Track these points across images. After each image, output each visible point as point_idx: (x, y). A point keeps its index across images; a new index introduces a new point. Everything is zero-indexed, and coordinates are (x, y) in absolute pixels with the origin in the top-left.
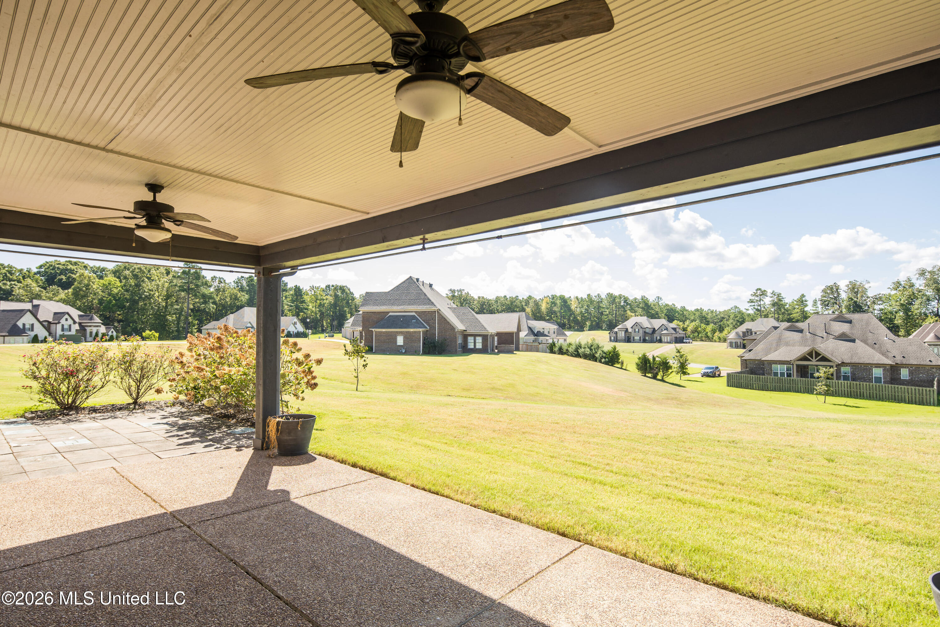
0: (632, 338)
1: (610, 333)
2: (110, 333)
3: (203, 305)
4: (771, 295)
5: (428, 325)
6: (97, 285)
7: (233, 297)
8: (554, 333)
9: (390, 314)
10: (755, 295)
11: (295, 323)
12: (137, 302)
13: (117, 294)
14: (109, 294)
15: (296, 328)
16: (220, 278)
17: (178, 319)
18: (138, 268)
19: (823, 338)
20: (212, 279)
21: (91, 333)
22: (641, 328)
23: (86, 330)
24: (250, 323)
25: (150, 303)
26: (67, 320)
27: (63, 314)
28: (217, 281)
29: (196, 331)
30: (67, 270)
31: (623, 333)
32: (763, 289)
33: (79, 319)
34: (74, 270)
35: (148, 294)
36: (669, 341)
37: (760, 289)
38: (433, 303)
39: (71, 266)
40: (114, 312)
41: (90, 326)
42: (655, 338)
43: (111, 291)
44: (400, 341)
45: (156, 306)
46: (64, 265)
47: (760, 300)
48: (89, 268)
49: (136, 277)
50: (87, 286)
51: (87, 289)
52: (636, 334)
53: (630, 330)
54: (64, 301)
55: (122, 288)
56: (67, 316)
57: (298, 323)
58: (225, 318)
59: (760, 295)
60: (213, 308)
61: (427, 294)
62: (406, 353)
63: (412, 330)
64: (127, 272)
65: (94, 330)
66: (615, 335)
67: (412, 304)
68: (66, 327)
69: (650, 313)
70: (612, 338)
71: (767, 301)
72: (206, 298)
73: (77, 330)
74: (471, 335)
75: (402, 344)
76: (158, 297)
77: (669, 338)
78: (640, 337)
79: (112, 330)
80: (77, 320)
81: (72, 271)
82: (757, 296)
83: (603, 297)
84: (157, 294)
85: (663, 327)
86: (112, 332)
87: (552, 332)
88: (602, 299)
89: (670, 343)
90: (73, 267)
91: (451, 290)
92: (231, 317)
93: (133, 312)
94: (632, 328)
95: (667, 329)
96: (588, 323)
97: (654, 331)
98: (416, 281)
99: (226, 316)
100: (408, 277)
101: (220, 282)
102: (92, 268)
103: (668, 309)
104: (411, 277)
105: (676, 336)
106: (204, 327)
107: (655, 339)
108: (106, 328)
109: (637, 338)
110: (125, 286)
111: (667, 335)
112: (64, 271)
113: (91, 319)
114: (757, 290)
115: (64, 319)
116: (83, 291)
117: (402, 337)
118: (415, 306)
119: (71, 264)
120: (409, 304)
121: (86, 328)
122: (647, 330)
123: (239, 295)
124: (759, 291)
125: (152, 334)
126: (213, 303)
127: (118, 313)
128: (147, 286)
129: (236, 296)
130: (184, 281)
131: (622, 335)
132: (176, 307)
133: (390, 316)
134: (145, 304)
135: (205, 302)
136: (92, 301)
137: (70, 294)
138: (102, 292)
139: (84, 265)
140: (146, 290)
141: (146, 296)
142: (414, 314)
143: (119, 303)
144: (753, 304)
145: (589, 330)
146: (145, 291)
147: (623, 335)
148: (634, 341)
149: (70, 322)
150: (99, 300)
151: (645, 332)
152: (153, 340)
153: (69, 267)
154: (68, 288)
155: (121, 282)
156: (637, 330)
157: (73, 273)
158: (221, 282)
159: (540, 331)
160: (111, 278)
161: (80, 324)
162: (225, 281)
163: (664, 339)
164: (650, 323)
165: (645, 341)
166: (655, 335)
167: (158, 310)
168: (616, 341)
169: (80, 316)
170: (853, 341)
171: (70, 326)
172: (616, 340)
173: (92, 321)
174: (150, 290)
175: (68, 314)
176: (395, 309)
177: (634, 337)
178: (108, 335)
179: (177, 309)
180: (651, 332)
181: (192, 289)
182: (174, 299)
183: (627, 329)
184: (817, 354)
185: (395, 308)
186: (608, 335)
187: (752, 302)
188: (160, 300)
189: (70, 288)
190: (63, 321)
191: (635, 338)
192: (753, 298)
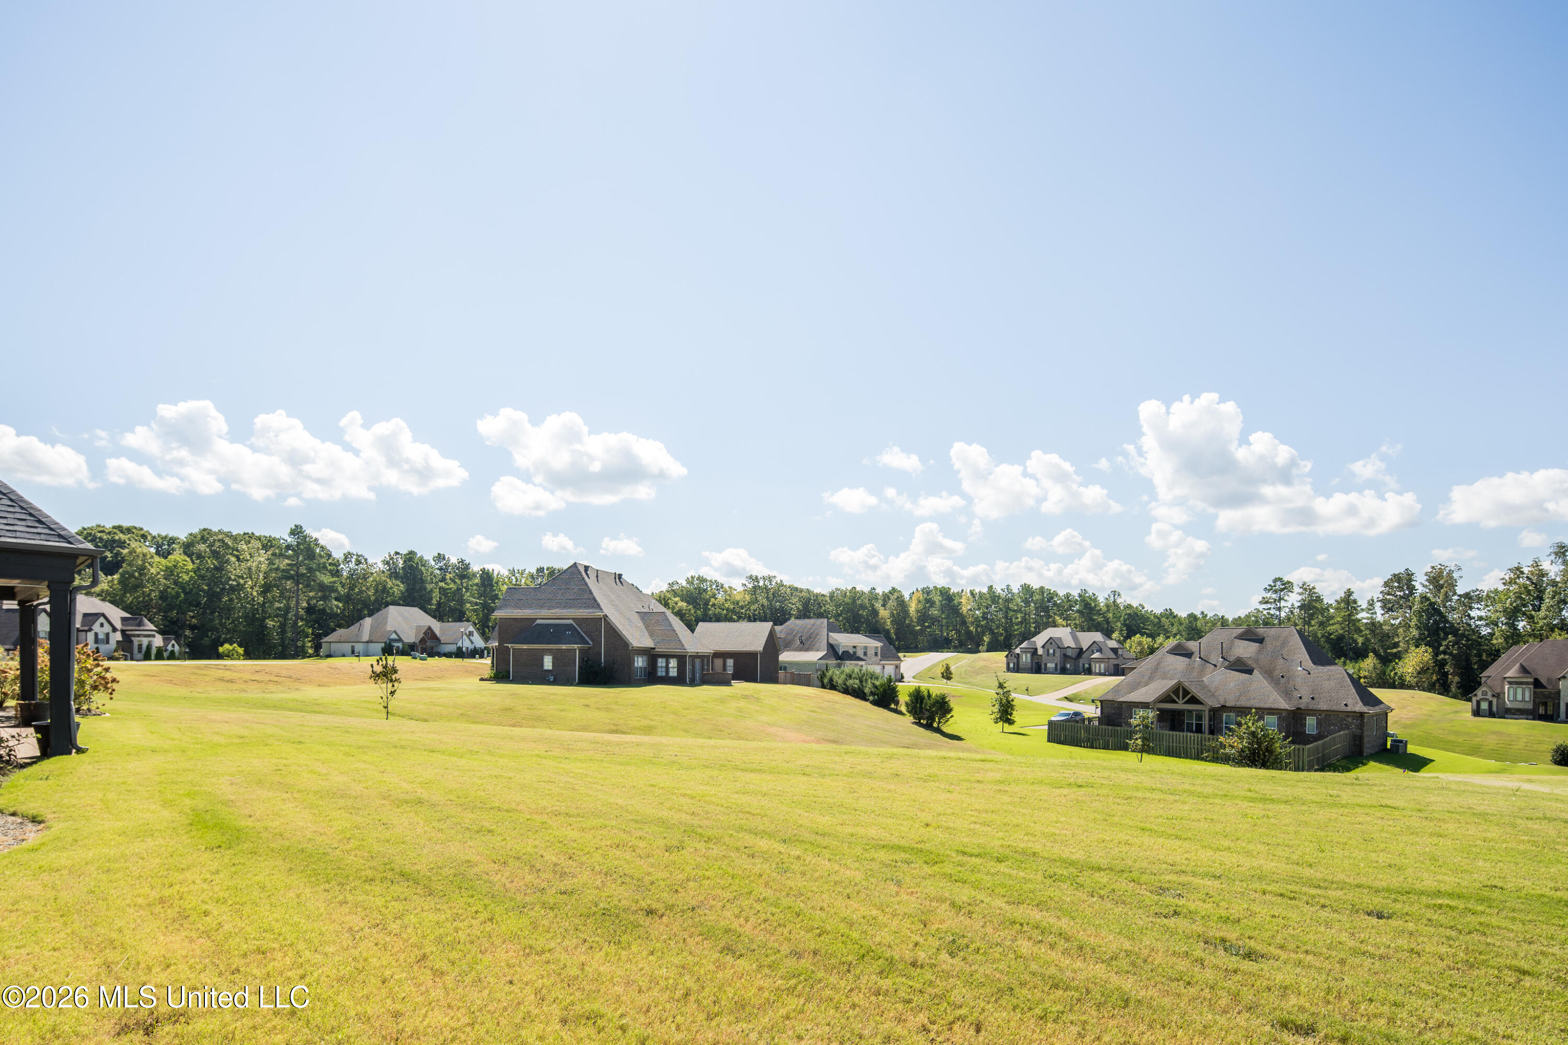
0: (1043, 666)
1: (1007, 656)
2: (170, 648)
3: (321, 602)
4: (1301, 590)
5: (591, 639)
6: (156, 567)
7: (380, 587)
8: (876, 654)
9: (538, 621)
10: (1270, 589)
11: (471, 633)
12: (218, 596)
13: (188, 583)
14: (176, 583)
15: (472, 643)
16: (357, 555)
17: (283, 626)
18: (219, 540)
19: (1215, 666)
20: (346, 558)
21: (140, 646)
22: (1059, 647)
23: (132, 642)
24: (395, 632)
25: (239, 599)
26: (102, 625)
27: (97, 616)
28: (353, 560)
29: (310, 644)
30: (114, 541)
31: (1029, 655)
32: (1285, 579)
33: (123, 625)
34: (125, 542)
35: (234, 583)
36: (1102, 671)
37: (1280, 579)
38: (599, 605)
39: (121, 535)
40: (184, 613)
41: (139, 636)
42: (1081, 665)
43: (179, 577)
44: (548, 663)
45: (248, 603)
46: (109, 533)
47: (1280, 599)
48: (149, 538)
49: (215, 554)
50: (142, 569)
51: (141, 575)
52: (1051, 658)
53: (1040, 652)
54: (104, 596)
55: (195, 572)
56: (102, 620)
57: (475, 634)
58: (358, 624)
59: (1282, 590)
60: (337, 607)
61: (593, 591)
62: (555, 682)
63: (564, 647)
64: (202, 547)
65: (145, 641)
66: (1015, 660)
67: (570, 607)
68: (101, 636)
69: (1094, 620)
70: (1011, 665)
71: (1294, 599)
72: (326, 591)
73: (118, 642)
74: (662, 656)
75: (550, 668)
76: (252, 588)
77: (1102, 666)
78: (1056, 665)
79: (173, 642)
80: (118, 625)
81: (122, 544)
82: (1276, 592)
83: (1015, 591)
84: (250, 583)
85: (1095, 647)
86: (173, 646)
87: (871, 652)
88: (1013, 595)
89: (1104, 675)
90: (123, 537)
91: (751, 577)
92: (368, 622)
93: (212, 613)
94: (1043, 647)
95: (1100, 650)
96: (986, 639)
97: (1081, 652)
98: (582, 570)
99: (358, 620)
100: (572, 563)
101: (358, 562)
102: (154, 537)
103: (1129, 614)
104: (575, 564)
105: (1116, 662)
106: (326, 639)
107: (1081, 669)
108: (164, 639)
109: (1051, 665)
110: (198, 569)
111: (1099, 660)
112: (112, 544)
113: (140, 624)
114: (1275, 581)
115: (97, 624)
116: (135, 578)
117: (551, 657)
118: (573, 611)
119: (122, 532)
120: (565, 607)
121: (133, 638)
122: (1069, 653)
123: (390, 584)
124: (1279, 583)
125: (233, 649)
126: (337, 599)
127: (191, 614)
128: (235, 569)
129: (385, 587)
130: (289, 562)
131: (1026, 659)
132: (277, 605)
133: (537, 625)
134: (231, 600)
135: (324, 598)
136: (149, 595)
137: (116, 582)
138: (165, 579)
139: (142, 532)
140: (233, 577)
141: (232, 587)
142: (571, 622)
143: (190, 595)
144: (1269, 606)
145: (988, 651)
146: (230, 579)
147: (1029, 660)
148: (1047, 672)
149: (107, 628)
150: (161, 592)
151: (1065, 655)
152: (235, 659)
153: (117, 538)
154: (112, 574)
155: (193, 562)
156: (1051, 651)
157: (121, 547)
158: (360, 563)
159: (848, 652)
160: (178, 556)
161: (123, 632)
162: (366, 560)
163: (1096, 667)
164: (1075, 638)
165: (1064, 671)
166: (1081, 661)
167: (253, 609)
168: (1018, 671)
169: (124, 620)
170: (1250, 671)
171: (107, 635)
172: (1017, 669)
173: (142, 628)
174: (239, 577)
175: (103, 615)
176: (544, 615)
177: (1046, 665)
178: (166, 650)
179: (279, 609)
180: (1074, 656)
181: (303, 575)
182: (276, 592)
183: (1036, 649)
184: (1186, 693)
185: (545, 613)
186: (1005, 659)
187: (1267, 602)
188: (255, 594)
189: (117, 572)
190: (96, 627)
191: (1049, 665)
192: (1268, 595)
